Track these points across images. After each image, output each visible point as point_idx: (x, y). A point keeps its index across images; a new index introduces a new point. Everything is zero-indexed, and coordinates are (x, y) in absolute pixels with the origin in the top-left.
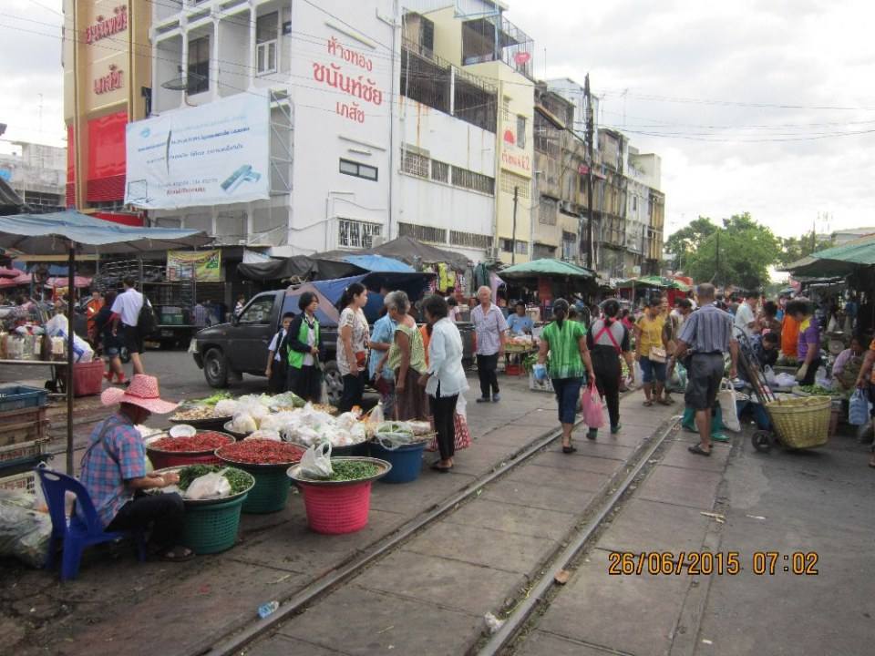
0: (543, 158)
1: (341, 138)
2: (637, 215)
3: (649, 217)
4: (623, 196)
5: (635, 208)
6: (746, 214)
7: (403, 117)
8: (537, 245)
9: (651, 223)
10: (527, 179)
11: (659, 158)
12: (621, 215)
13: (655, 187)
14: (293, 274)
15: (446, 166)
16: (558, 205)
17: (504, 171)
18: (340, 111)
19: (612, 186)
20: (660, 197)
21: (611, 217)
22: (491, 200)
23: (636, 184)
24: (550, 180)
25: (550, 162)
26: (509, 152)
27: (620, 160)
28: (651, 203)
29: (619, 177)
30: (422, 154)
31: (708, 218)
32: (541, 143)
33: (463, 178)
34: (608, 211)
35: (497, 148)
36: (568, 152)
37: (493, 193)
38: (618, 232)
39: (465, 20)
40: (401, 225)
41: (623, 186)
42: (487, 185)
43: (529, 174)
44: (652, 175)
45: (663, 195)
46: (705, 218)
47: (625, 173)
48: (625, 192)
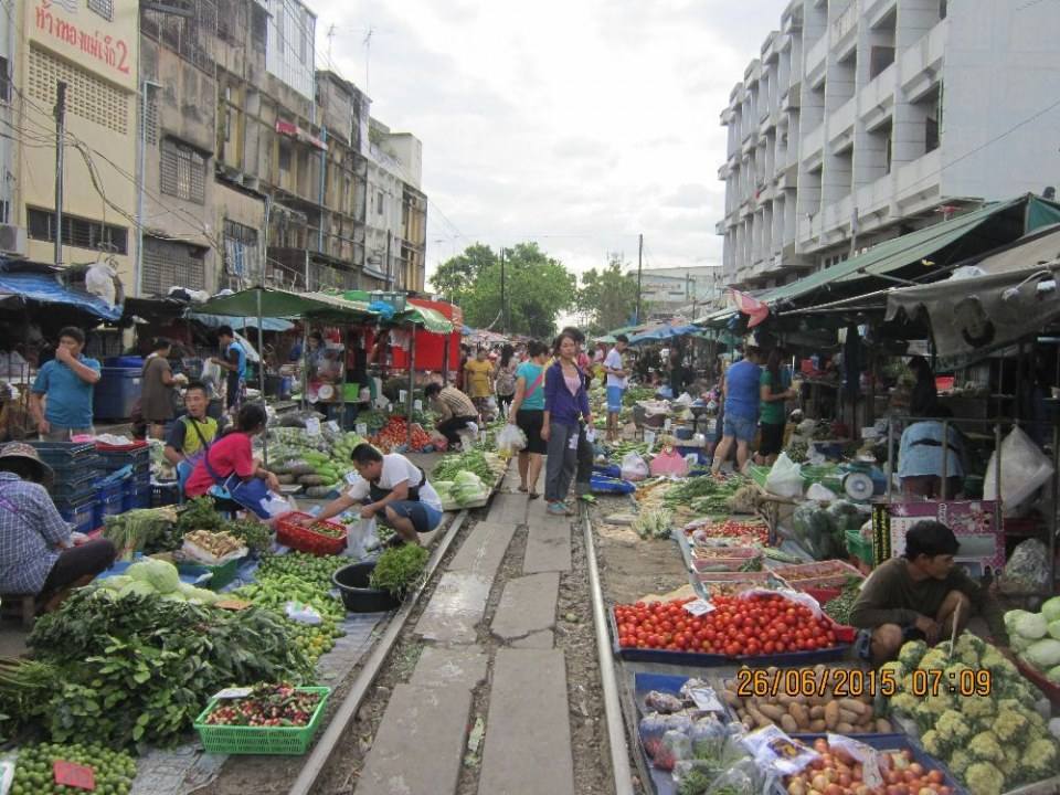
2: (384, 220)
3: (404, 227)
4: (361, 189)
5: (380, 211)
9: (406, 237)
11: (419, 142)
12: (358, 218)
13: (411, 183)
19: (341, 167)
20: (418, 198)
21: (338, 217)
23: (382, 173)
27: (356, 131)
28: (406, 206)
29: (354, 155)
34: (335, 208)
38: (352, 243)
41: (361, 172)
44: (408, 165)
45: (425, 197)
47: (365, 152)
48: (364, 182)
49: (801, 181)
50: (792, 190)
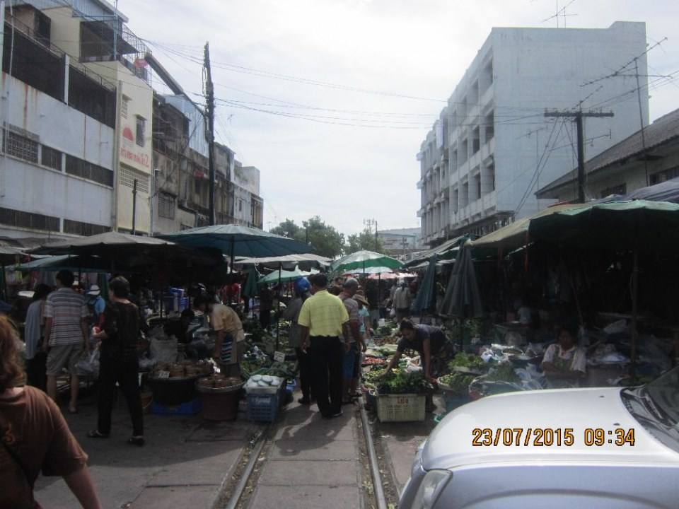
0: (162, 158)
2: (243, 214)
3: (252, 216)
4: (231, 199)
5: (240, 209)
7: (5, 95)
9: (253, 222)
10: (146, 175)
11: (258, 171)
12: (230, 215)
13: (256, 193)
15: (59, 154)
16: (176, 200)
17: (123, 165)
19: (222, 190)
20: (259, 201)
21: (221, 215)
22: (109, 192)
23: (241, 189)
24: (169, 179)
25: (169, 163)
26: (127, 148)
27: (228, 169)
28: (253, 205)
29: (227, 183)
30: (29, 137)
32: (159, 145)
33: (78, 167)
34: (219, 209)
35: (116, 142)
36: (185, 158)
37: (111, 185)
39: (83, 20)
41: (230, 191)
42: (105, 177)
43: (148, 170)
44: (253, 183)
45: (262, 200)
46: (291, 220)
47: (232, 180)
48: (232, 195)
49: (451, 195)
50: (447, 199)
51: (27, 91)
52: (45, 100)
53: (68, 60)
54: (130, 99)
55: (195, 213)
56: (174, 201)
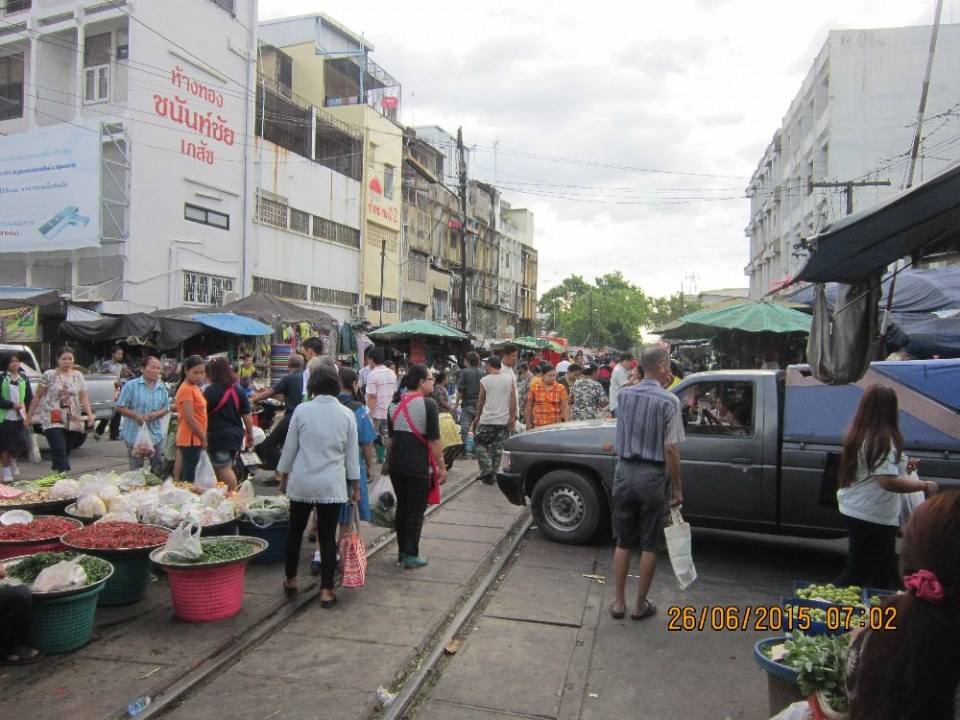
0: (413, 211)
1: (187, 180)
2: (510, 272)
3: (522, 275)
4: (495, 253)
5: (508, 265)
6: (618, 273)
7: (258, 160)
8: (407, 304)
9: (524, 281)
10: (396, 232)
11: (532, 214)
12: (494, 272)
13: (528, 244)
14: (130, 334)
15: (306, 215)
16: (428, 260)
17: (370, 222)
18: (186, 151)
19: (484, 241)
20: (532, 253)
21: (482, 274)
22: (356, 255)
23: (509, 240)
24: (420, 234)
25: (419, 215)
26: (375, 203)
27: (492, 214)
28: (524, 260)
29: (492, 232)
30: (280, 201)
31: (581, 277)
32: (408, 193)
33: (324, 229)
34: (481, 267)
35: (363, 195)
36: (437, 204)
37: (358, 246)
38: (490, 290)
39: (327, 58)
40: (256, 279)
41: (495, 242)
42: (352, 237)
43: (397, 227)
44: (525, 232)
45: (536, 252)
46: (578, 276)
47: (498, 228)
48: (498, 247)
51: (277, 151)
52: (294, 158)
53: (314, 110)
54: (378, 146)
55: (450, 273)
56: (426, 261)
